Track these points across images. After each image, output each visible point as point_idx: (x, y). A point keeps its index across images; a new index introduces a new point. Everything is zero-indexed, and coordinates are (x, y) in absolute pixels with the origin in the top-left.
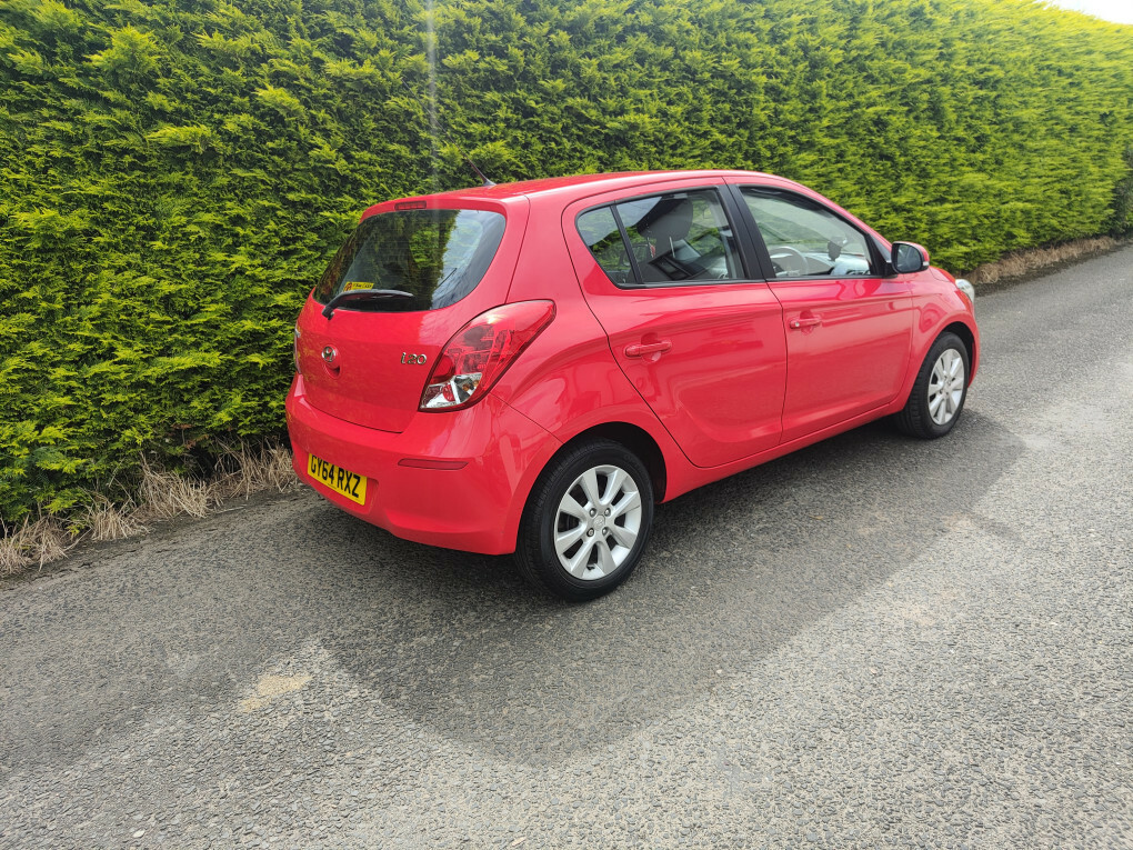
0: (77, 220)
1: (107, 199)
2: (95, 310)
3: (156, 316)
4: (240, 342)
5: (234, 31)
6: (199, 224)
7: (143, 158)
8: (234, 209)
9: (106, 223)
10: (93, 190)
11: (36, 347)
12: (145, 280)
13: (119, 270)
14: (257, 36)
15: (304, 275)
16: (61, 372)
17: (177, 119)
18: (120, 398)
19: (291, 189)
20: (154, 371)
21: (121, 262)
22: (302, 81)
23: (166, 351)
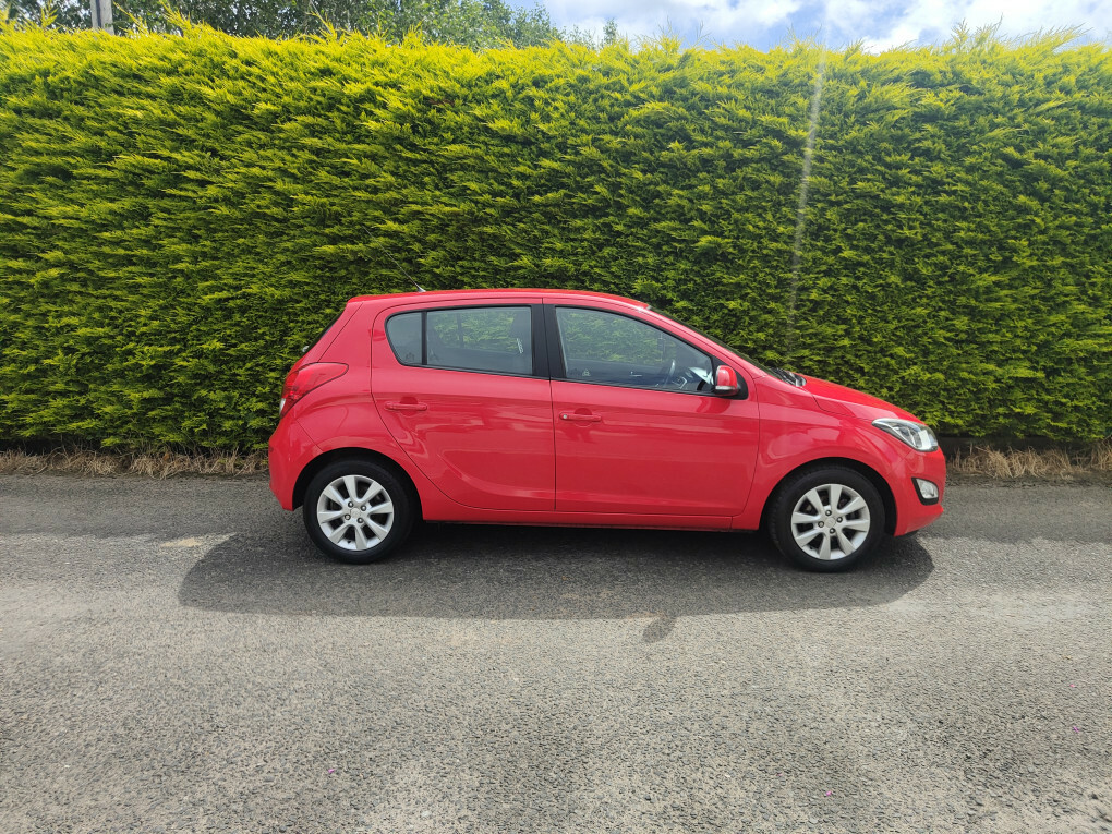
0: (287, 292)
1: (307, 284)
2: (291, 344)
5: (389, 187)
7: (329, 262)
9: (306, 296)
10: (298, 279)
11: (262, 360)
13: (309, 323)
14: (404, 191)
16: (272, 374)
17: (351, 240)
21: (310, 319)
22: (428, 217)
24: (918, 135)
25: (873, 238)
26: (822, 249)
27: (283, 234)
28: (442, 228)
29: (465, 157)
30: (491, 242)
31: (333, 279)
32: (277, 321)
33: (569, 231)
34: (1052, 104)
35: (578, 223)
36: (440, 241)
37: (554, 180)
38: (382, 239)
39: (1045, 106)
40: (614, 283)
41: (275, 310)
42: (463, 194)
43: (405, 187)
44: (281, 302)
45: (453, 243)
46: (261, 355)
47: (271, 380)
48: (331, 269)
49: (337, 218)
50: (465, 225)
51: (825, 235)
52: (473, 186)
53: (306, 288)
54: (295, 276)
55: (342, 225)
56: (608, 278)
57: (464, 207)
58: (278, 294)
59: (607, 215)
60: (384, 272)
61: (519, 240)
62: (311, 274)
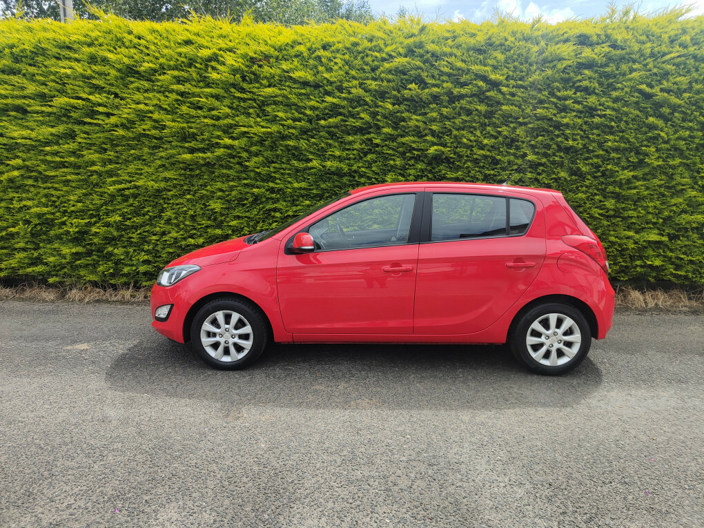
0: (163, 185)
1: (176, 179)
2: (166, 218)
3: (187, 223)
4: (217, 238)
5: (227, 116)
6: (207, 190)
7: (189, 165)
8: (219, 185)
9: (175, 187)
10: (170, 176)
11: (147, 228)
12: (185, 209)
13: (177, 204)
14: (237, 119)
15: (247, 214)
16: (154, 237)
17: (203, 150)
18: (171, 250)
19: (245, 179)
20: (183, 243)
21: (177, 202)
22: (252, 135)
23: (192, 237)
24: (579, 77)
25: (548, 147)
26: (514, 155)
27: (160, 147)
28: (261, 142)
29: (276, 96)
30: (294, 151)
31: (192, 176)
32: (157, 203)
33: (345, 144)
34: (672, 55)
35: (351, 138)
36: (260, 151)
37: (334, 110)
38: (222, 150)
39: (668, 57)
40: (375, 178)
41: (156, 196)
42: (274, 120)
43: (237, 116)
44: (158, 191)
45: (269, 152)
46: (147, 224)
47: (153, 241)
48: (191, 170)
49: (194, 136)
50: (276, 140)
51: (516, 146)
52: (281, 114)
53: (175, 182)
54: (167, 174)
55: (197, 141)
56: (370, 175)
57: (274, 128)
58: (156, 186)
59: (369, 133)
60: (224, 171)
61: (312, 150)
62: (178, 173)
